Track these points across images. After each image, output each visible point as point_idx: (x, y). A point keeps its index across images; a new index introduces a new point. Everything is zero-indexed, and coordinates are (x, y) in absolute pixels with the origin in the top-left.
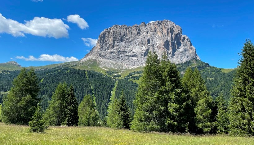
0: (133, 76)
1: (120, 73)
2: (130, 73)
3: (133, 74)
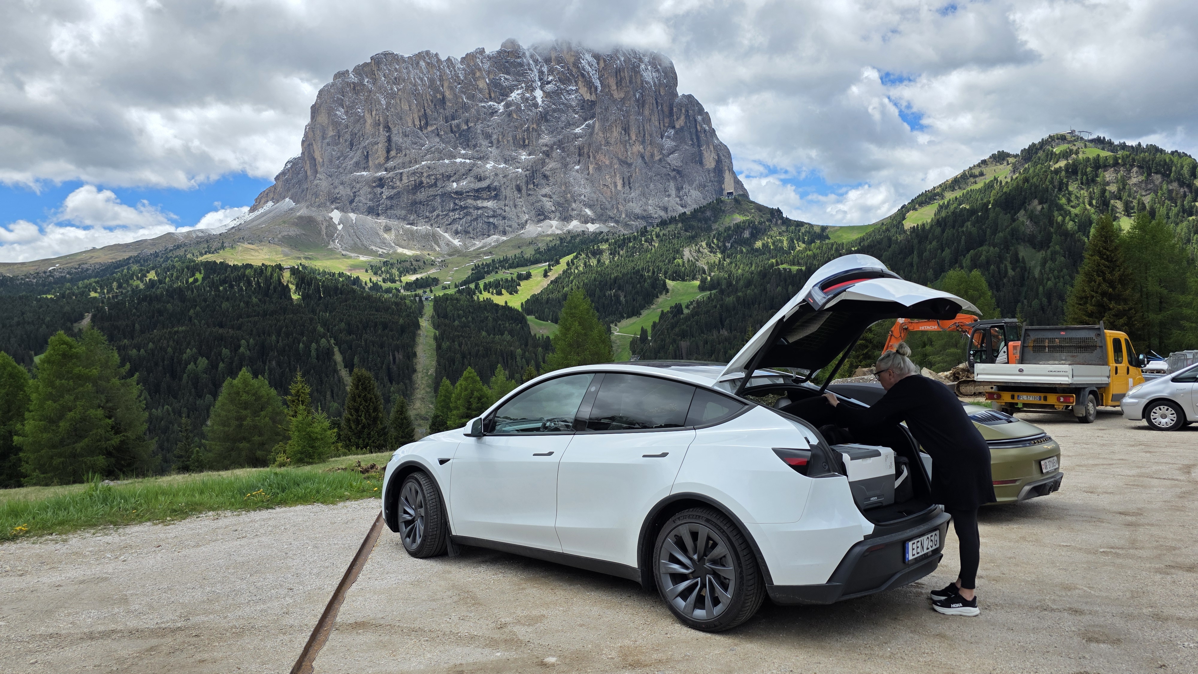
1: (432, 272)
2: (477, 267)
3: (488, 273)
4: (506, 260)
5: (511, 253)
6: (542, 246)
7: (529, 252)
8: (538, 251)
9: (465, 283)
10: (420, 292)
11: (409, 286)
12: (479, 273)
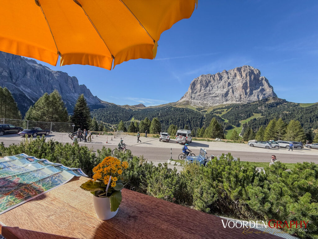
0: (216, 111)
1: (206, 110)
2: (214, 109)
3: (216, 110)
4: (219, 108)
5: (220, 107)
6: (227, 106)
7: (224, 107)
8: (226, 107)
9: (211, 112)
10: (204, 113)
11: (202, 112)
12: (214, 110)
